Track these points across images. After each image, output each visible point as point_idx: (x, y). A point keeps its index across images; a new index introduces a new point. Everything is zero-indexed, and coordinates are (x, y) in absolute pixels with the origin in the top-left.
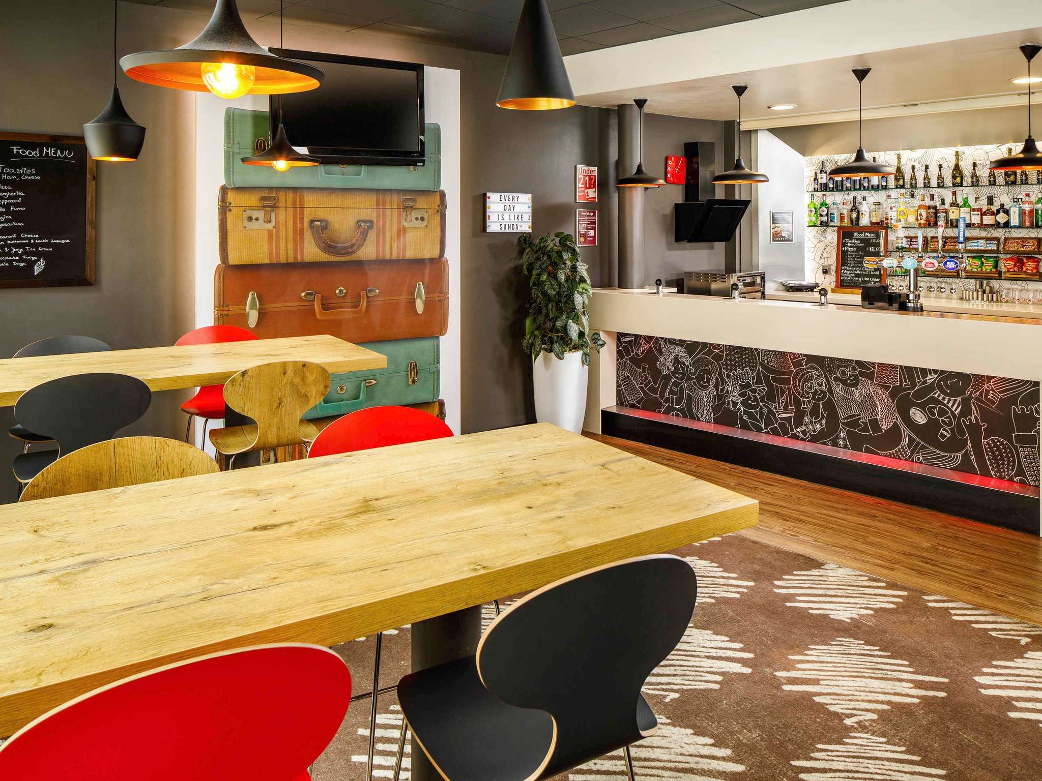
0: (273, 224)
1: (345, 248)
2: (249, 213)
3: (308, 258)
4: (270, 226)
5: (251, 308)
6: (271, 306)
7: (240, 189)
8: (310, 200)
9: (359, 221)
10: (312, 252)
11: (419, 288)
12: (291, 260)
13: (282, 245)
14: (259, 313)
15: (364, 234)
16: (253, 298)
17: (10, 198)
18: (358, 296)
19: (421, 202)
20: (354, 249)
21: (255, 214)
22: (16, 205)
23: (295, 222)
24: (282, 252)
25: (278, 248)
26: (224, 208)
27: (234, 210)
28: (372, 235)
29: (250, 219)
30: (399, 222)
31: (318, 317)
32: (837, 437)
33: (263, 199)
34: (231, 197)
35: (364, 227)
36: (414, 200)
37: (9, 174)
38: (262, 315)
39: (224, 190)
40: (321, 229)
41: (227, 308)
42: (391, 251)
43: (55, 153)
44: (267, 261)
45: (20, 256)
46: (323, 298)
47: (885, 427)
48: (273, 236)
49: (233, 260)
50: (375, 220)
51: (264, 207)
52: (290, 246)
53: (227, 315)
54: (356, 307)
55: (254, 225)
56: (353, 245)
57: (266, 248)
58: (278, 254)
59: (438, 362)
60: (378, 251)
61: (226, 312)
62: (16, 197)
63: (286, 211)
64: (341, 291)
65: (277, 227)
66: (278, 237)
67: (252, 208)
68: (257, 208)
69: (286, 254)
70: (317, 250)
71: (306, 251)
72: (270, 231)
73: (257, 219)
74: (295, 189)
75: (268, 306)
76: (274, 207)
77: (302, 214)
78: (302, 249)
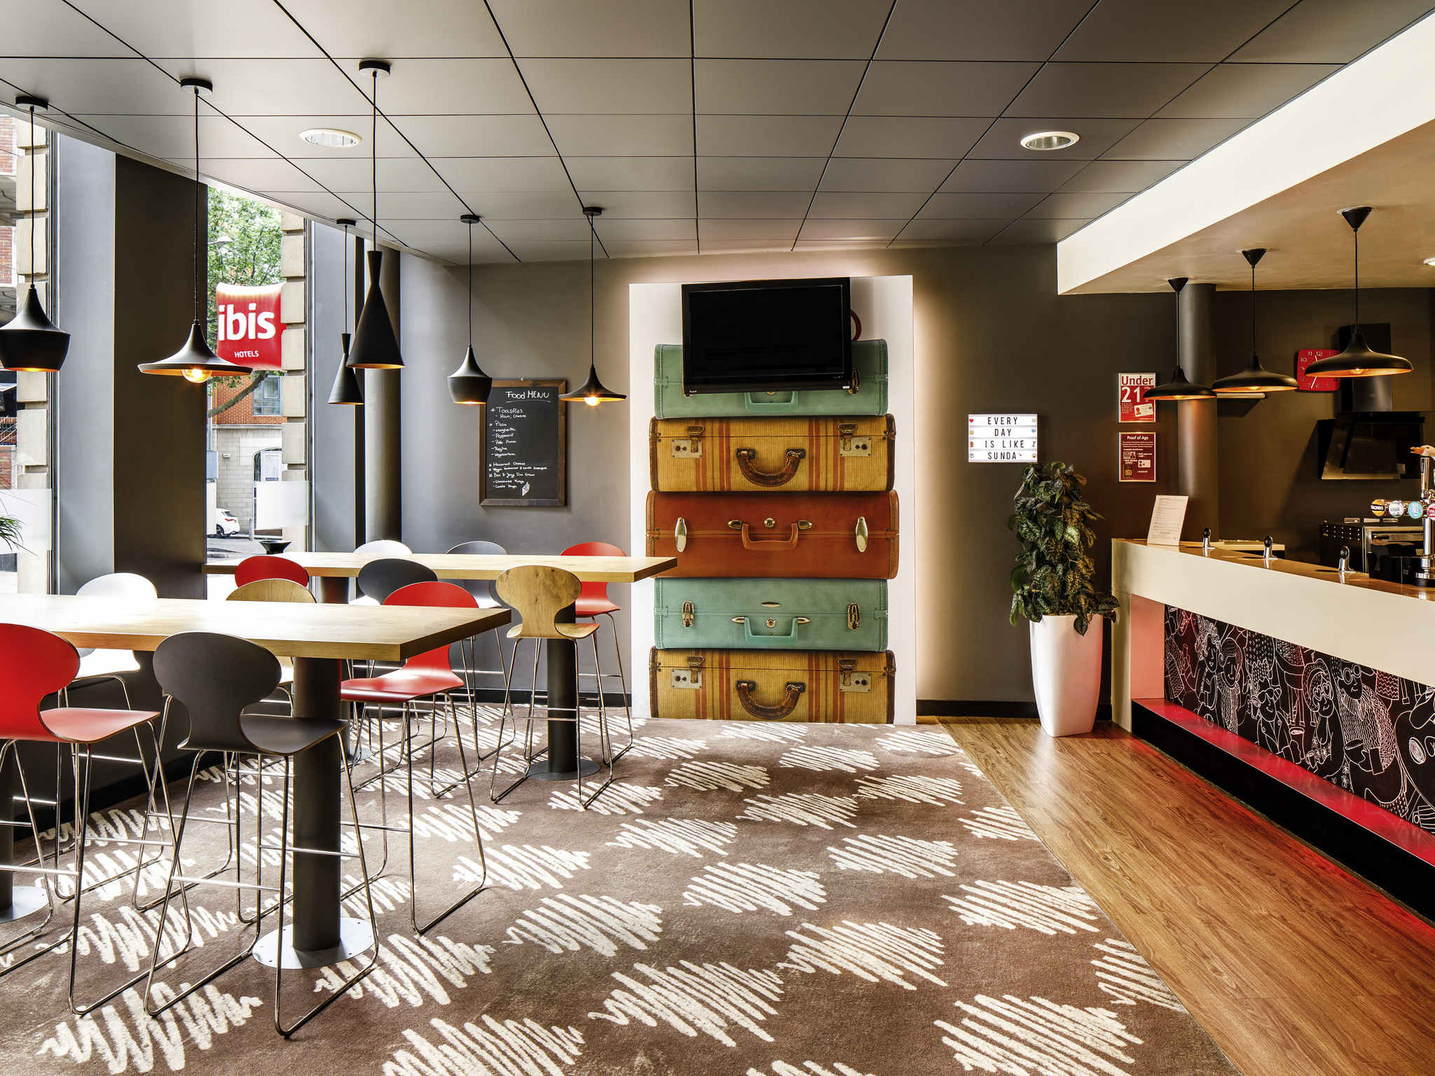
0: (700, 453)
1: (774, 478)
2: (677, 443)
3: (734, 488)
4: (697, 455)
5: (680, 533)
6: (699, 533)
7: (668, 421)
8: (736, 429)
9: (788, 450)
10: (739, 481)
11: (861, 524)
12: (718, 488)
13: (709, 474)
14: (687, 539)
15: (795, 464)
16: (681, 524)
17: (506, 433)
18: (789, 528)
19: (863, 429)
20: (784, 479)
21: (683, 444)
22: (510, 439)
23: (721, 451)
24: (709, 480)
25: (704, 476)
26: (655, 439)
27: (663, 441)
28: (804, 465)
29: (678, 448)
30: (836, 450)
31: (745, 546)
32: (1341, 773)
33: (689, 429)
34: (661, 428)
35: (795, 458)
36: (853, 427)
37: (506, 414)
38: (690, 540)
39: (654, 422)
40: (747, 459)
41: (657, 532)
42: (826, 482)
43: (536, 395)
44: (694, 489)
45: (513, 480)
46: (750, 529)
47: (1385, 764)
48: (700, 465)
49: (663, 487)
50: (807, 449)
51: (691, 436)
52: (717, 475)
53: (657, 538)
54: (787, 539)
55: (682, 454)
56: (782, 475)
57: (693, 477)
58: (705, 483)
59: (886, 608)
60: (811, 482)
61: (656, 536)
62: (510, 432)
63: (713, 440)
64: (769, 522)
65: (703, 456)
66: (705, 468)
67: (679, 438)
68: (685, 438)
69: (713, 482)
70: (744, 479)
71: (732, 480)
72: (697, 460)
73: (685, 449)
74: (721, 419)
75: (696, 532)
76: (701, 437)
77: (728, 443)
78: (729, 479)
